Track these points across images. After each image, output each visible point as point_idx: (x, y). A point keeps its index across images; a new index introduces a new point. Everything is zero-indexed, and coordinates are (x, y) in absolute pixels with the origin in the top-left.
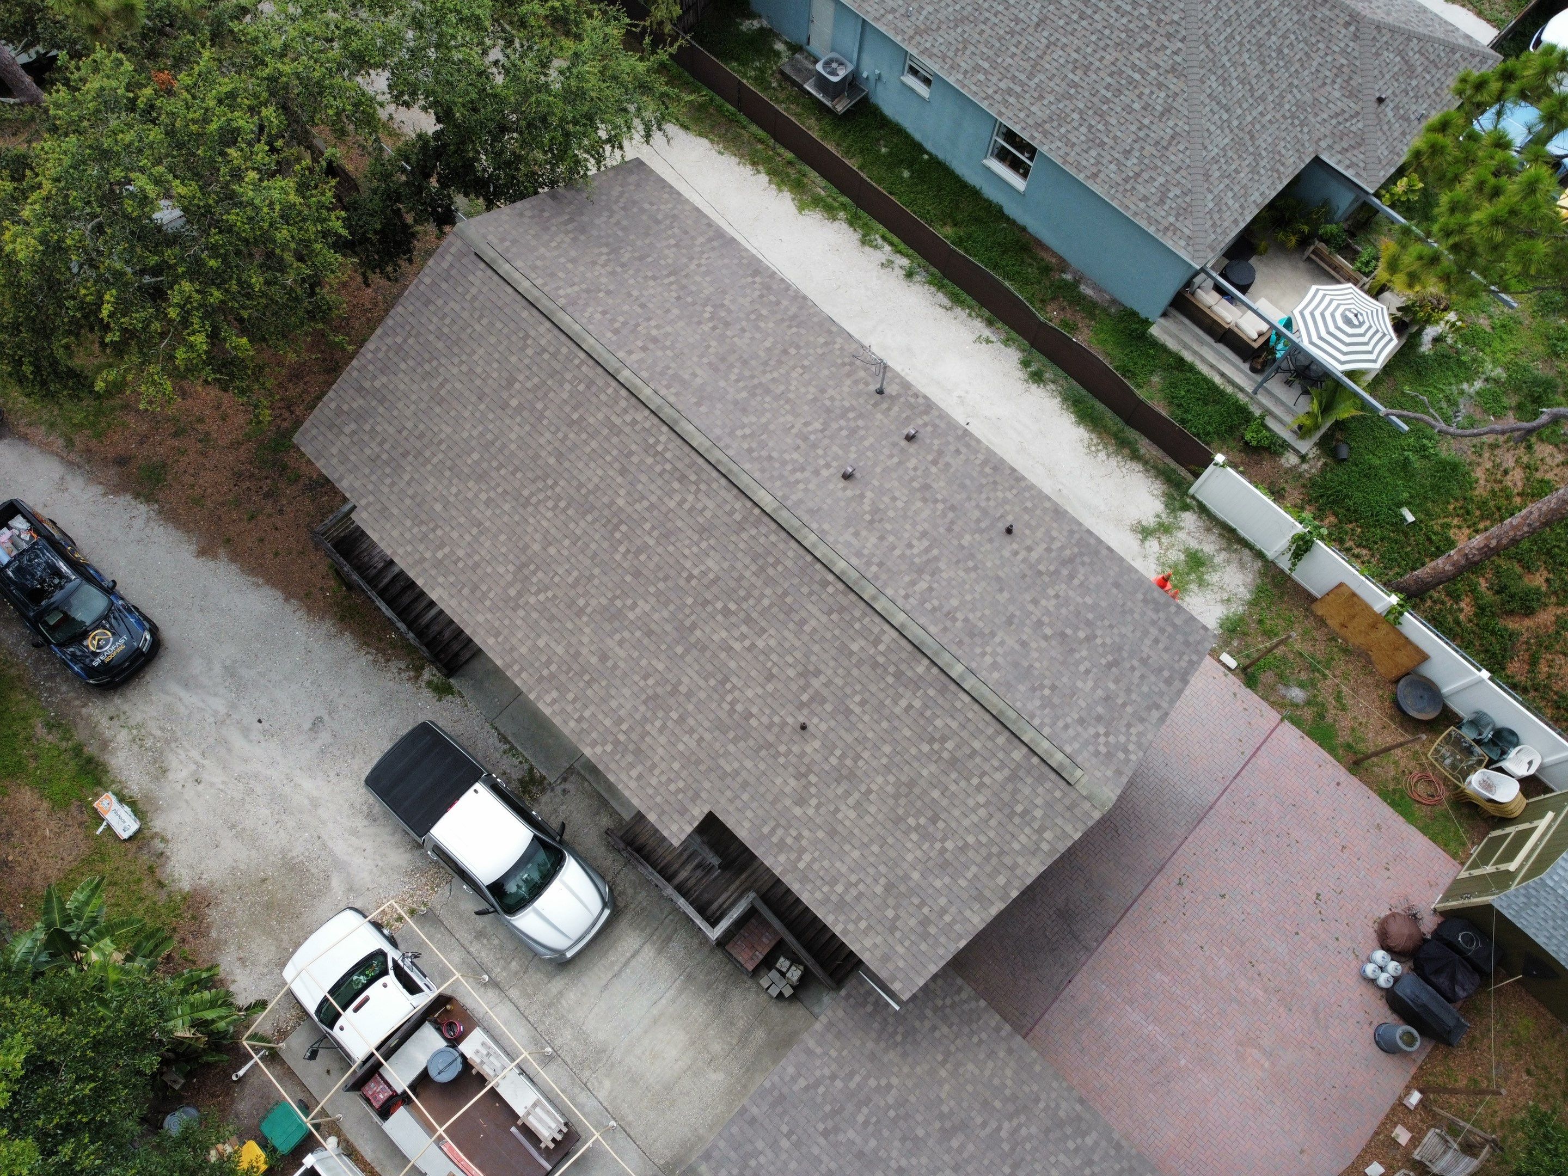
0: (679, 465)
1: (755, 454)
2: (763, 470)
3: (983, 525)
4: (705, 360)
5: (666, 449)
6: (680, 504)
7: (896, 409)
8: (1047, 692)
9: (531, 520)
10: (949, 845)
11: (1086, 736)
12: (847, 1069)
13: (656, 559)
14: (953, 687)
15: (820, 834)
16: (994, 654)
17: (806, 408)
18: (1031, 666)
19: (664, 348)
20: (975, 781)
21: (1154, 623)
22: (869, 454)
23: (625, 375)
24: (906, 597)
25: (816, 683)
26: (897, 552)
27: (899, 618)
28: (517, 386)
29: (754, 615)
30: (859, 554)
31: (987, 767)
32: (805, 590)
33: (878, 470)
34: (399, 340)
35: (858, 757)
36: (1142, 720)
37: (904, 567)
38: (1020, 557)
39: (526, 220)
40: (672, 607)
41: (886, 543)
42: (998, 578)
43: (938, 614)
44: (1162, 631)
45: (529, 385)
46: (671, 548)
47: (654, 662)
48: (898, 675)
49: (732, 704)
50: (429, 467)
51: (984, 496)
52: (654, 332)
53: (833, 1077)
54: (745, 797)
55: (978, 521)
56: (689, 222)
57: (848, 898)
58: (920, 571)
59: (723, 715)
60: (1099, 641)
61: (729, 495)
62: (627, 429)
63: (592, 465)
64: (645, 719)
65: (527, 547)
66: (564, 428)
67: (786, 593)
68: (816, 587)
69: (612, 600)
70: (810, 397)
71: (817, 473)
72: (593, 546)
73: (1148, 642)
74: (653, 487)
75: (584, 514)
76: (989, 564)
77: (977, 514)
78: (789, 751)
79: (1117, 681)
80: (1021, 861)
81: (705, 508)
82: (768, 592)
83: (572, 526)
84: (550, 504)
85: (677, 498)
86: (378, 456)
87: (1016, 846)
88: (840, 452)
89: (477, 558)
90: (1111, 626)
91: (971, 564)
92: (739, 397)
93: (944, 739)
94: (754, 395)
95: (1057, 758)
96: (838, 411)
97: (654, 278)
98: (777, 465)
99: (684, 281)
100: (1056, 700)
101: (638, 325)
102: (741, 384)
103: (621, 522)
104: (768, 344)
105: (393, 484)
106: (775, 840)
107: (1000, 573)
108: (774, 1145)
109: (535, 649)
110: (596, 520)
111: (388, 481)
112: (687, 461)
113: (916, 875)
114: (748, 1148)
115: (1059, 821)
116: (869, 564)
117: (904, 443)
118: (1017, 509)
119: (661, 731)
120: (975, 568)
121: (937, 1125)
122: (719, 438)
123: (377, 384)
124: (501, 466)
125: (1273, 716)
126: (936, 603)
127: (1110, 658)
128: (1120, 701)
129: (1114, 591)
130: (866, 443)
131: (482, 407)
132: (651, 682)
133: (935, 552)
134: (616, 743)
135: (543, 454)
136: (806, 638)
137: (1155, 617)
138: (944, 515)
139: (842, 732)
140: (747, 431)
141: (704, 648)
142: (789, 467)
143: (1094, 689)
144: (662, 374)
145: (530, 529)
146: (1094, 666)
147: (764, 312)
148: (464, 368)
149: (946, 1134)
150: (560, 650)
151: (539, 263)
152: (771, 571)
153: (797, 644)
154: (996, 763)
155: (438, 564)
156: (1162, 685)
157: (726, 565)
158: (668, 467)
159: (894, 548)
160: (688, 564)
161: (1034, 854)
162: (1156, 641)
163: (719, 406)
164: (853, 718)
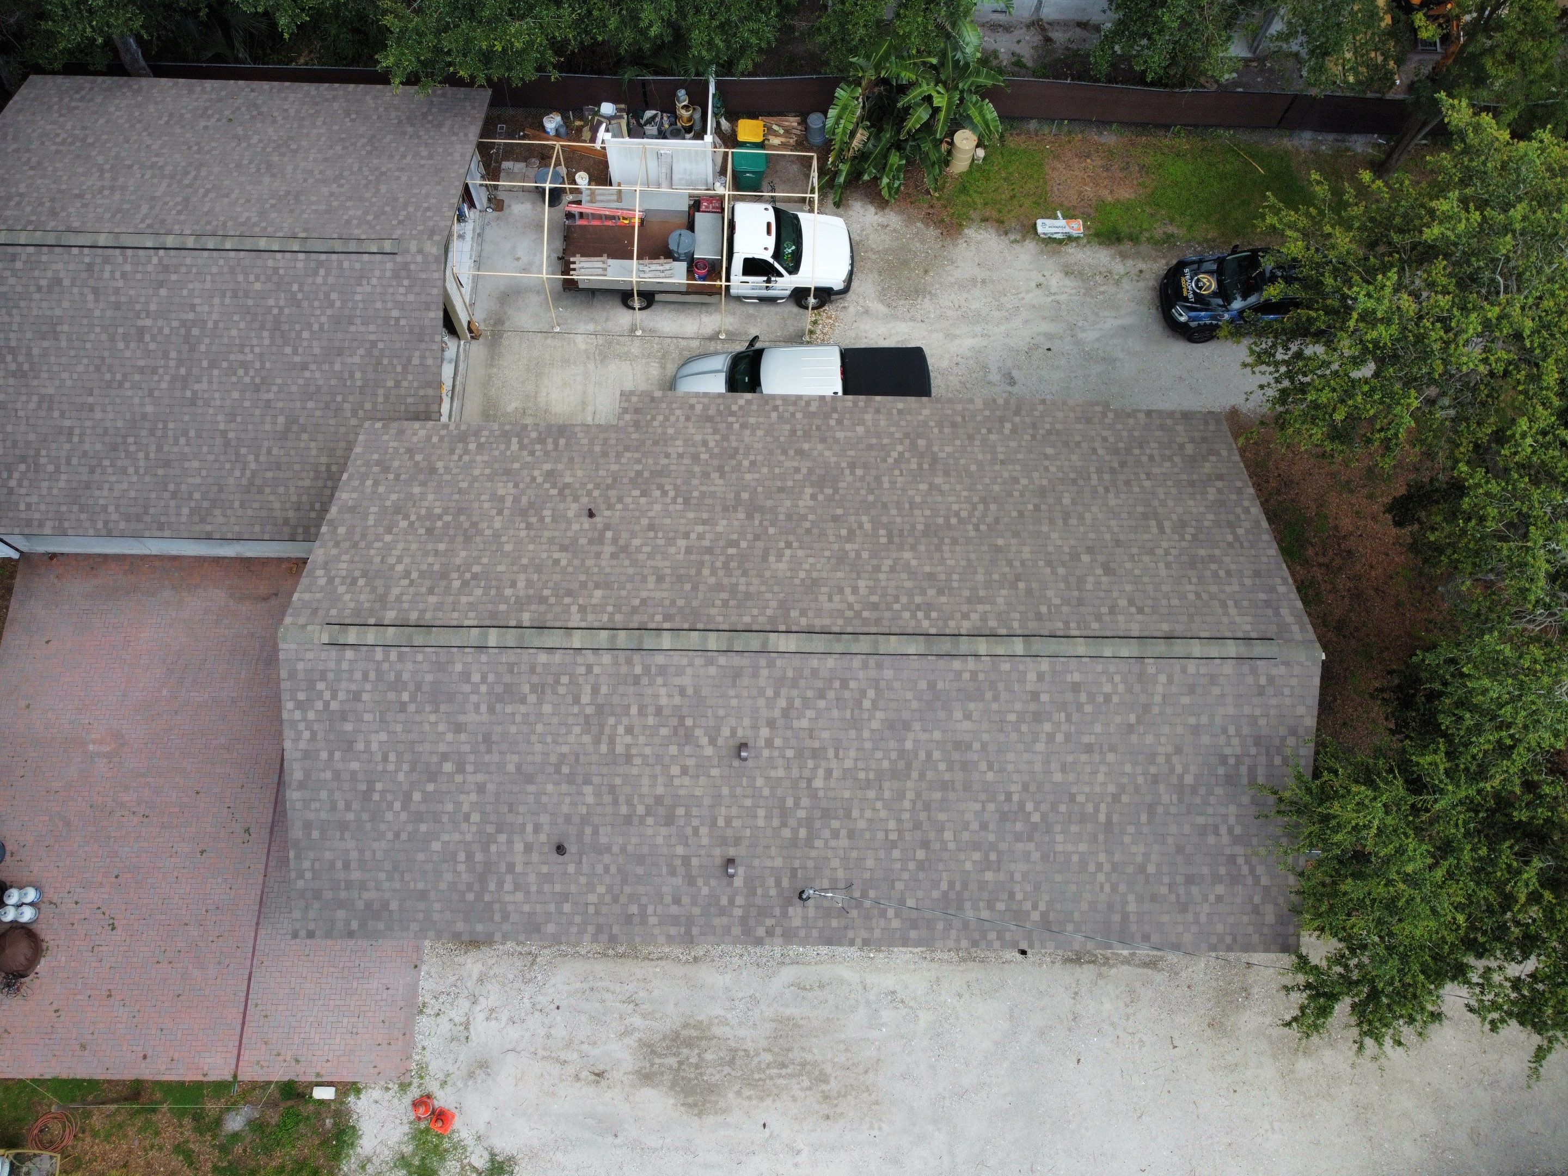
0: (887, 615)
1: (837, 684)
2: (815, 673)
3: (588, 830)
4: (977, 746)
5: (914, 616)
6: (855, 590)
7: (773, 892)
8: (405, 697)
9: (965, 493)
10: (404, 524)
11: (344, 685)
12: (392, 399)
13: (832, 539)
14: (487, 623)
15: (516, 466)
16: (475, 691)
17: (847, 794)
18: (436, 711)
19: (1021, 720)
20: (414, 575)
21: (363, 886)
22: (748, 802)
23: (1018, 647)
24: (589, 668)
25: (608, 549)
26: (634, 710)
27: (577, 640)
28: (1099, 571)
29: (707, 557)
30: (662, 670)
31: (412, 590)
32: (680, 603)
33: (725, 791)
34: (1240, 531)
35: (529, 526)
36: (307, 755)
37: (616, 700)
38: (529, 828)
39: (1282, 731)
40: (781, 517)
41: (651, 710)
42: (530, 779)
43: (550, 680)
44: (349, 885)
45: (1091, 579)
46: (827, 553)
47: (757, 476)
48: (543, 600)
49: (665, 493)
50: (1092, 469)
51: (613, 869)
52: (1048, 727)
53: (398, 385)
54: (597, 449)
55: (596, 833)
56: (1165, 918)
57: (460, 445)
58: (600, 710)
59: (664, 480)
60: (397, 806)
61: (818, 623)
62: (965, 608)
63: (964, 563)
64: (725, 438)
65: (947, 474)
66: (1020, 570)
67: (695, 588)
68: (673, 611)
69: (836, 490)
70: (855, 813)
71: (771, 724)
72: (894, 512)
73: (354, 855)
74: (893, 583)
75: (927, 526)
76: (550, 788)
77: (603, 840)
78: (589, 493)
79: (353, 774)
80: (334, 551)
81: (830, 599)
82: (712, 580)
83: (928, 513)
84: (964, 514)
85: (863, 591)
86: (1141, 447)
87: (345, 557)
88: (773, 774)
89: (977, 443)
90: (397, 835)
91: (565, 770)
92: (911, 736)
93: (465, 584)
94: (902, 753)
95: (352, 636)
96: (818, 824)
97: (1116, 798)
98: (810, 694)
99: (1089, 827)
100: (392, 696)
101: (1069, 719)
102: (922, 755)
103: (890, 542)
104: (948, 835)
105: (1105, 439)
106: (550, 440)
107: (531, 788)
108: (401, 305)
109: (862, 422)
110: (913, 527)
111: (1112, 439)
112: (886, 623)
113: (416, 490)
114: (417, 289)
115: (319, 596)
116: (647, 669)
117: (732, 852)
118: (573, 889)
119: (705, 443)
120: (558, 771)
121: (302, 421)
122: (880, 666)
123: (1211, 490)
124: (1037, 508)
125: (248, 1074)
126: (562, 690)
127: (376, 797)
128: (337, 755)
129: (420, 886)
130: (761, 813)
131: (1108, 537)
132: (746, 463)
133: (604, 748)
134: (732, 414)
135: (1013, 541)
136: (646, 571)
137: (366, 895)
138: (629, 803)
139: (556, 534)
140: (867, 704)
141: (725, 509)
142: (798, 703)
143: (368, 743)
144: (993, 685)
145: (958, 487)
146: (385, 771)
147: (989, 876)
148: (1160, 552)
149: (292, 420)
150: (840, 435)
151: (1216, 690)
152: (724, 595)
153: (649, 563)
154: (405, 598)
155: (1002, 420)
156: (311, 816)
157: (768, 574)
158: (897, 607)
159: (642, 712)
160: (800, 553)
161: (326, 563)
162: (346, 866)
163: (914, 705)
164: (554, 548)
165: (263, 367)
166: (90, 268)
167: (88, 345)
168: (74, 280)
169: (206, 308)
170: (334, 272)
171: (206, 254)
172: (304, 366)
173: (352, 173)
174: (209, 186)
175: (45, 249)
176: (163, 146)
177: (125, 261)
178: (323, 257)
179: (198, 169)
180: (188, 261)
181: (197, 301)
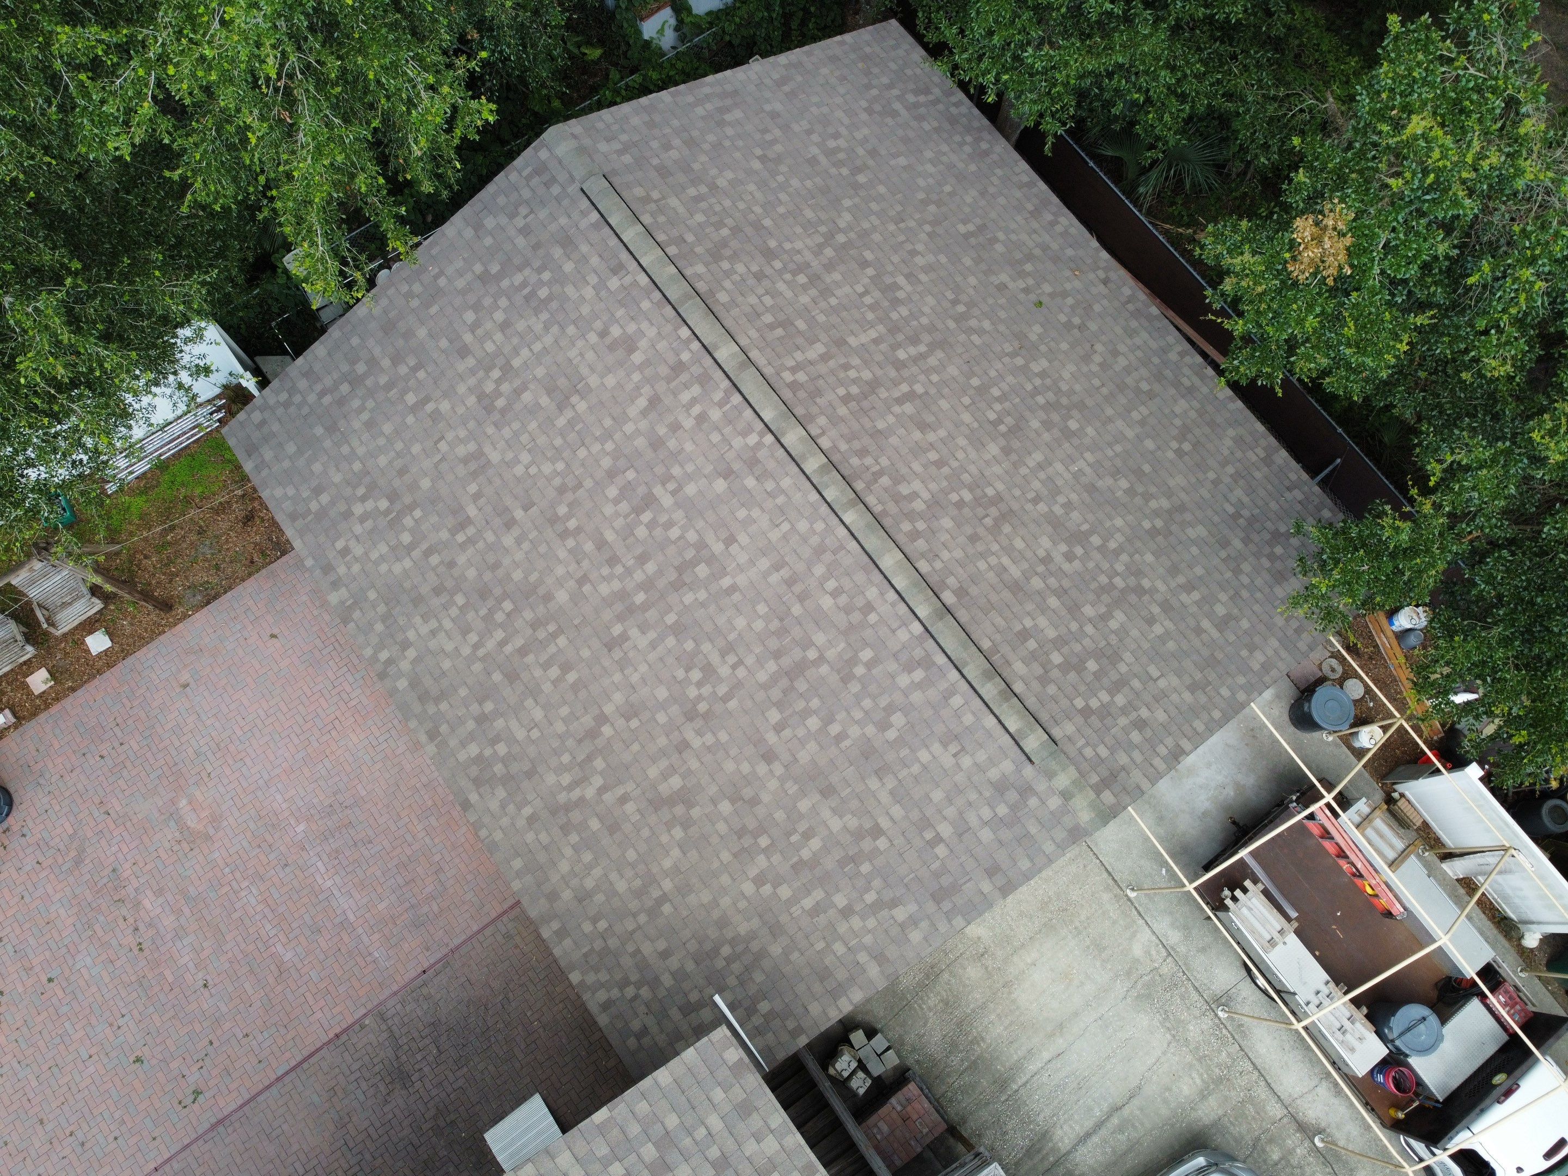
165: (726, 699)
166: (679, 368)
167: (582, 453)
168: (647, 363)
169: (743, 558)
170: (932, 693)
171: (814, 496)
172: (769, 757)
173: (1102, 549)
174: (919, 389)
175: (657, 295)
176: (928, 269)
177: (721, 405)
178: (941, 659)
179: (932, 347)
180: (786, 483)
181: (743, 538)
